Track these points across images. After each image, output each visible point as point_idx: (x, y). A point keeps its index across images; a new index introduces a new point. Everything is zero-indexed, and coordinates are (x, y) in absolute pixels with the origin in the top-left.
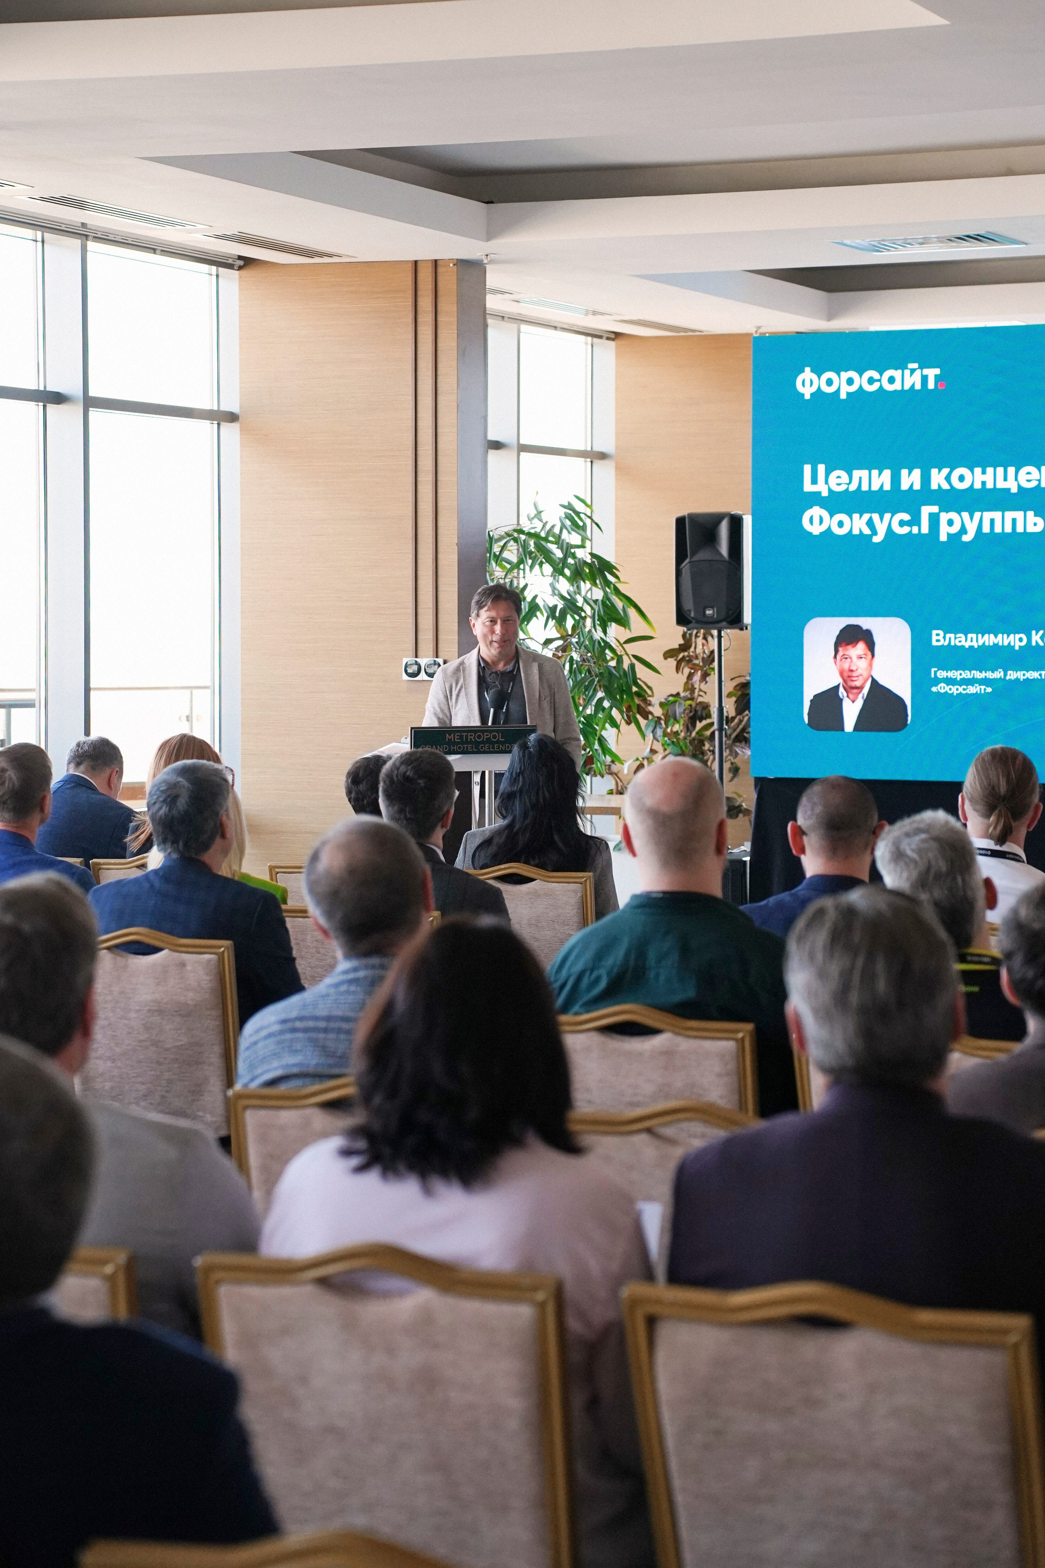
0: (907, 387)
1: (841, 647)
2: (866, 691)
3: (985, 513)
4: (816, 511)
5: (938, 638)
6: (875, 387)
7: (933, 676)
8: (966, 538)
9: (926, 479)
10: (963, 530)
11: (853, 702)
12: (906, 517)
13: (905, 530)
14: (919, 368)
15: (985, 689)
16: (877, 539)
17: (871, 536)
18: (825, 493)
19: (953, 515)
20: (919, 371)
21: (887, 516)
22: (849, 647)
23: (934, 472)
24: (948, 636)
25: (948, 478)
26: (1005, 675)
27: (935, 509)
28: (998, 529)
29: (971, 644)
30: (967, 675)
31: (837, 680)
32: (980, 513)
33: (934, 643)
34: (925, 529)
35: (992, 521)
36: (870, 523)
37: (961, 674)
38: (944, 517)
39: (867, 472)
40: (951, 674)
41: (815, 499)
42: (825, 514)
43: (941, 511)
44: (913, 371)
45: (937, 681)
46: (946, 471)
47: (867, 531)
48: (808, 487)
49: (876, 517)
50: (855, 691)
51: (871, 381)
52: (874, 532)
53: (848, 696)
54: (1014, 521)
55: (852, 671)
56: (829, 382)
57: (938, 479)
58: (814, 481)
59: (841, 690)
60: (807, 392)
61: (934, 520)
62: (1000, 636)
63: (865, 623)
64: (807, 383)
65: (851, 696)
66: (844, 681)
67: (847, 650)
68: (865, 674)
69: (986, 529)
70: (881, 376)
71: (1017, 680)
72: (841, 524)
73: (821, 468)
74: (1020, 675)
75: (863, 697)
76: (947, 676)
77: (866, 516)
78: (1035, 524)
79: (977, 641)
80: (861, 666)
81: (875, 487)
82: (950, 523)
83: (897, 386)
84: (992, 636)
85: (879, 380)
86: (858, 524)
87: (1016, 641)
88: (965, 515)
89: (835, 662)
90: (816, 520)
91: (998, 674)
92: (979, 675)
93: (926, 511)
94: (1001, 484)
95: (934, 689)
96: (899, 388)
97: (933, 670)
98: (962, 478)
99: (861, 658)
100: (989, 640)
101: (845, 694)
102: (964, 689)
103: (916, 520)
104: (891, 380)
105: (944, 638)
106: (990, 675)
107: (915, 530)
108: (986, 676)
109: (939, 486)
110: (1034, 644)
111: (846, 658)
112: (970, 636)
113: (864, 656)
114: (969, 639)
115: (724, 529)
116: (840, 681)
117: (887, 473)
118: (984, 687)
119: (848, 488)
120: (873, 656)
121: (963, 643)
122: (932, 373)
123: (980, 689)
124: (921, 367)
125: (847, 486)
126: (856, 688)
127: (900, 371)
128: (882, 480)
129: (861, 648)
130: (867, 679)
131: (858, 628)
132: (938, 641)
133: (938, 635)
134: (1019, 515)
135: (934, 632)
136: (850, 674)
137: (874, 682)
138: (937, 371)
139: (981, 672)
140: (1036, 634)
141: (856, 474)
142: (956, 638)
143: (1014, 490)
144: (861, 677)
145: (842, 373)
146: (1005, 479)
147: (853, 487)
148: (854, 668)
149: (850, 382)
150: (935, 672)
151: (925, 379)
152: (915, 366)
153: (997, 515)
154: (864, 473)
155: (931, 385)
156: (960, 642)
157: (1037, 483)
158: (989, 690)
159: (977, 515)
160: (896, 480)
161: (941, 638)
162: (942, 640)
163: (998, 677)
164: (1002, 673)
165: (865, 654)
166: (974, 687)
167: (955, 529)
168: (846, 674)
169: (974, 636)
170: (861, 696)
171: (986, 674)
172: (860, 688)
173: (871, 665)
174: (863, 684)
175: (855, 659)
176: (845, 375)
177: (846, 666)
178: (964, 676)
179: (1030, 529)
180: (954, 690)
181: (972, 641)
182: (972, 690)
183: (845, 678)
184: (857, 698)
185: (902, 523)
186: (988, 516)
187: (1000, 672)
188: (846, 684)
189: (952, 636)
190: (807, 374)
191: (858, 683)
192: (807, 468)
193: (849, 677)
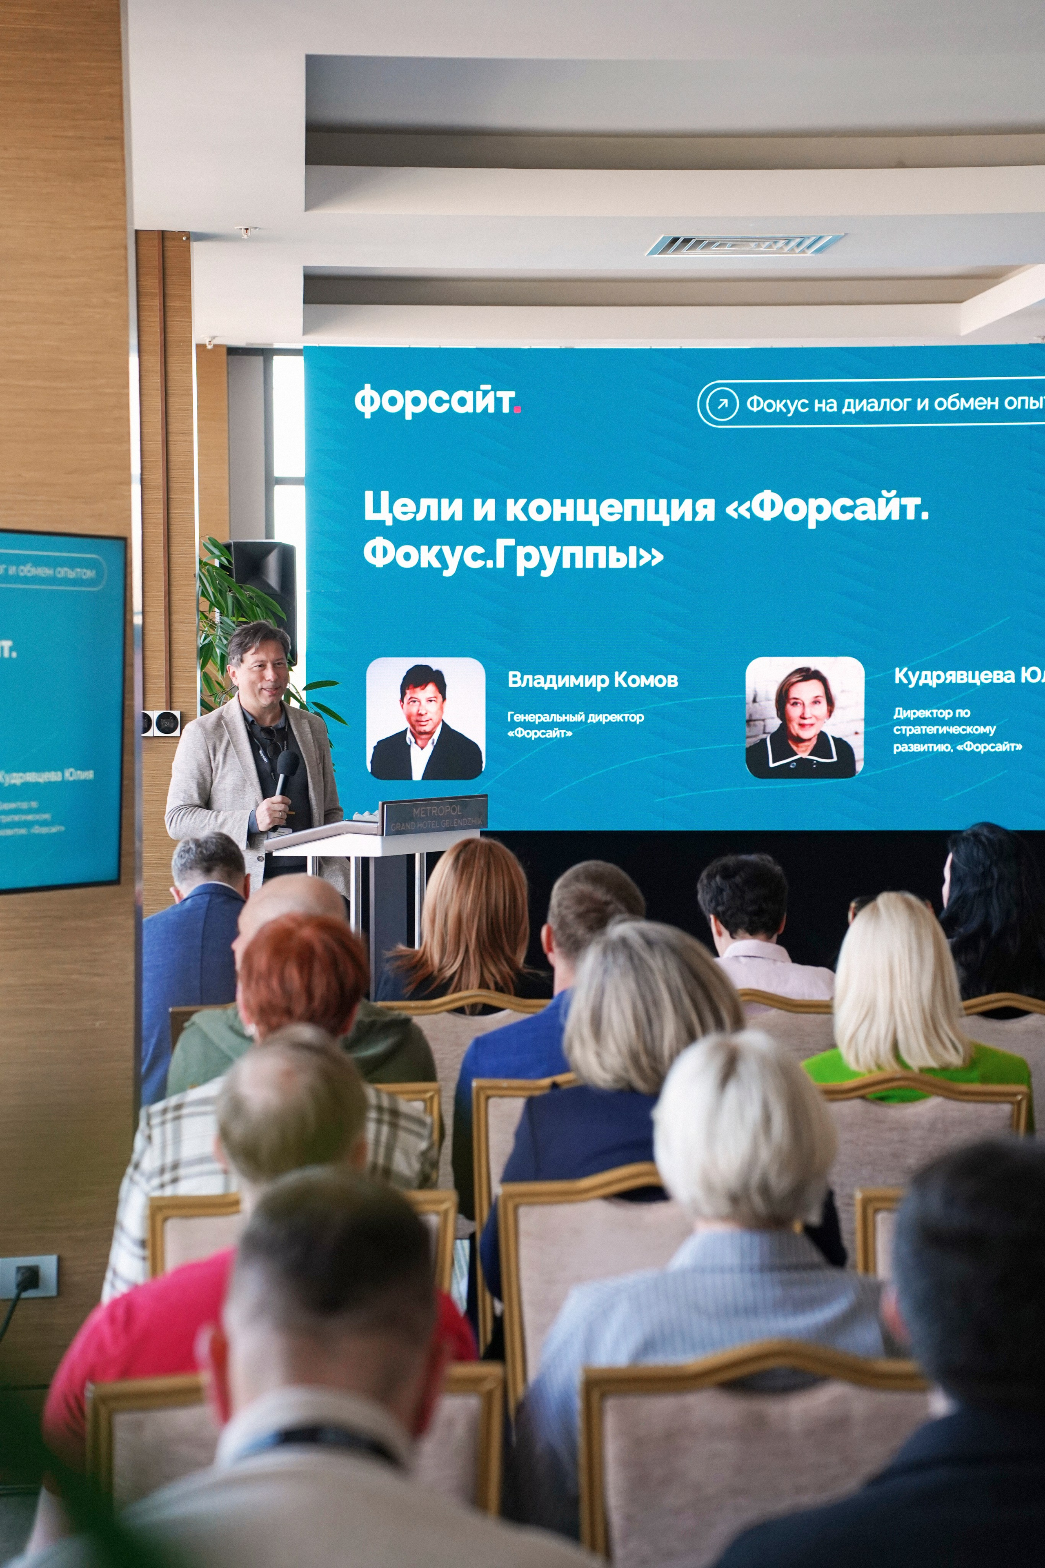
0: (479, 410)
1: (408, 689)
2: (436, 736)
3: (564, 548)
4: (379, 542)
5: (515, 679)
6: (445, 407)
7: (509, 720)
8: (545, 574)
9: (501, 510)
10: (542, 565)
11: (422, 748)
12: (480, 550)
13: (479, 564)
14: (492, 390)
15: (565, 733)
16: (447, 573)
17: (440, 571)
18: (389, 523)
19: (531, 549)
20: (492, 393)
21: (459, 549)
22: (418, 689)
23: (510, 502)
24: (526, 677)
25: (525, 510)
26: (587, 718)
27: (511, 542)
28: (579, 565)
29: (551, 686)
30: (546, 718)
31: (404, 725)
32: (560, 548)
33: (511, 685)
34: (501, 564)
35: (573, 556)
36: (440, 556)
37: (539, 718)
38: (521, 551)
39: (436, 501)
40: (529, 718)
41: (378, 528)
42: (390, 546)
43: (517, 544)
44: (485, 393)
45: (514, 725)
46: (522, 502)
47: (436, 564)
48: (370, 515)
49: (446, 549)
50: (424, 737)
51: (439, 402)
52: (445, 566)
53: (416, 742)
54: (596, 556)
55: (421, 715)
56: (393, 401)
57: (514, 510)
58: (377, 509)
59: (409, 735)
60: (368, 411)
61: (510, 553)
62: (581, 677)
63: (435, 663)
64: (368, 401)
65: (419, 742)
66: (412, 725)
67: (414, 692)
68: (436, 719)
69: (566, 564)
70: (451, 397)
71: (599, 723)
72: (407, 556)
73: (385, 495)
74: (603, 718)
75: (433, 743)
76: (525, 720)
77: (436, 549)
78: (618, 560)
79: (557, 683)
80: (430, 710)
81: (445, 517)
82: (528, 557)
83: (468, 408)
84: (572, 677)
85: (449, 402)
86: (427, 557)
87: (598, 682)
88: (544, 549)
89: (402, 706)
90: (379, 552)
91: (579, 717)
92: (558, 718)
93: (502, 544)
94: (582, 517)
95: (511, 734)
96: (471, 411)
97: (510, 713)
98: (540, 510)
99: (431, 701)
100: (570, 681)
101: (413, 740)
102: (543, 734)
103: (490, 554)
104: (462, 402)
105: (522, 679)
106: (570, 718)
107: (490, 564)
108: (566, 720)
109: (516, 517)
110: (617, 685)
111: (415, 701)
112: (549, 677)
113: (435, 699)
114: (548, 681)
115: (272, 561)
116: (408, 725)
117: (458, 503)
118: (565, 731)
119: (415, 517)
120: (444, 699)
121: (542, 685)
122: (507, 396)
123: (560, 733)
124: (495, 389)
125: (413, 515)
126: (425, 733)
127: (471, 393)
128: (453, 510)
129: (430, 690)
130: (438, 724)
131: (427, 668)
132: (515, 682)
133: (515, 676)
134: (601, 550)
135: (511, 673)
136: (419, 718)
137: (445, 727)
138: (512, 394)
139: (561, 715)
140: (620, 675)
141: (424, 502)
142: (534, 680)
143: (596, 523)
144: (430, 722)
145: (407, 392)
146: (586, 512)
147: (421, 517)
148: (423, 712)
149: (416, 401)
150: (512, 716)
151: (498, 401)
152: (488, 387)
153: (578, 550)
154: (433, 502)
155: (506, 409)
156: (539, 683)
157: (619, 516)
158: (569, 734)
159: (557, 549)
160: (468, 509)
161: (518, 679)
162: (519, 682)
163: (579, 721)
164: (583, 716)
165: (435, 697)
166: (554, 731)
167: (533, 564)
168: (413, 719)
169: (554, 677)
170: (431, 741)
171: (566, 718)
172: (431, 733)
173: (442, 709)
174: (433, 729)
175: (424, 702)
176: (410, 395)
177: (414, 709)
178: (543, 719)
179: (613, 565)
180: (533, 735)
181: (551, 683)
182: (552, 734)
183: (414, 723)
184: (426, 744)
185: (475, 557)
186: (568, 550)
187: (581, 715)
188: (415, 729)
189: (530, 677)
190: (367, 391)
191: (427, 728)
192: (369, 495)
193: (418, 721)
